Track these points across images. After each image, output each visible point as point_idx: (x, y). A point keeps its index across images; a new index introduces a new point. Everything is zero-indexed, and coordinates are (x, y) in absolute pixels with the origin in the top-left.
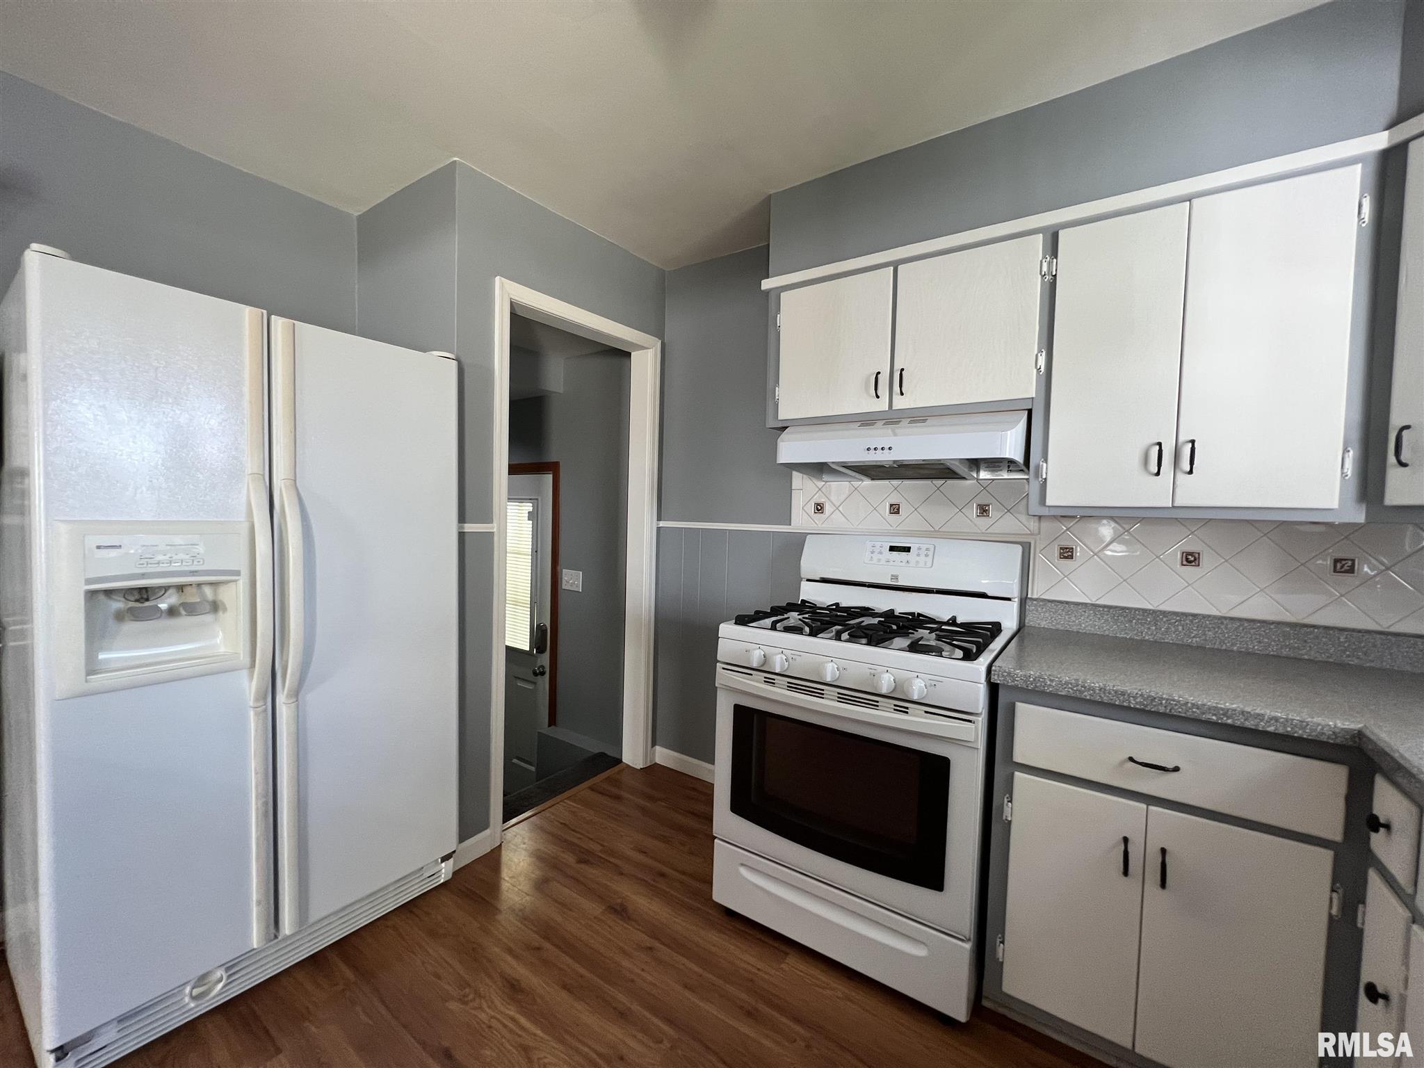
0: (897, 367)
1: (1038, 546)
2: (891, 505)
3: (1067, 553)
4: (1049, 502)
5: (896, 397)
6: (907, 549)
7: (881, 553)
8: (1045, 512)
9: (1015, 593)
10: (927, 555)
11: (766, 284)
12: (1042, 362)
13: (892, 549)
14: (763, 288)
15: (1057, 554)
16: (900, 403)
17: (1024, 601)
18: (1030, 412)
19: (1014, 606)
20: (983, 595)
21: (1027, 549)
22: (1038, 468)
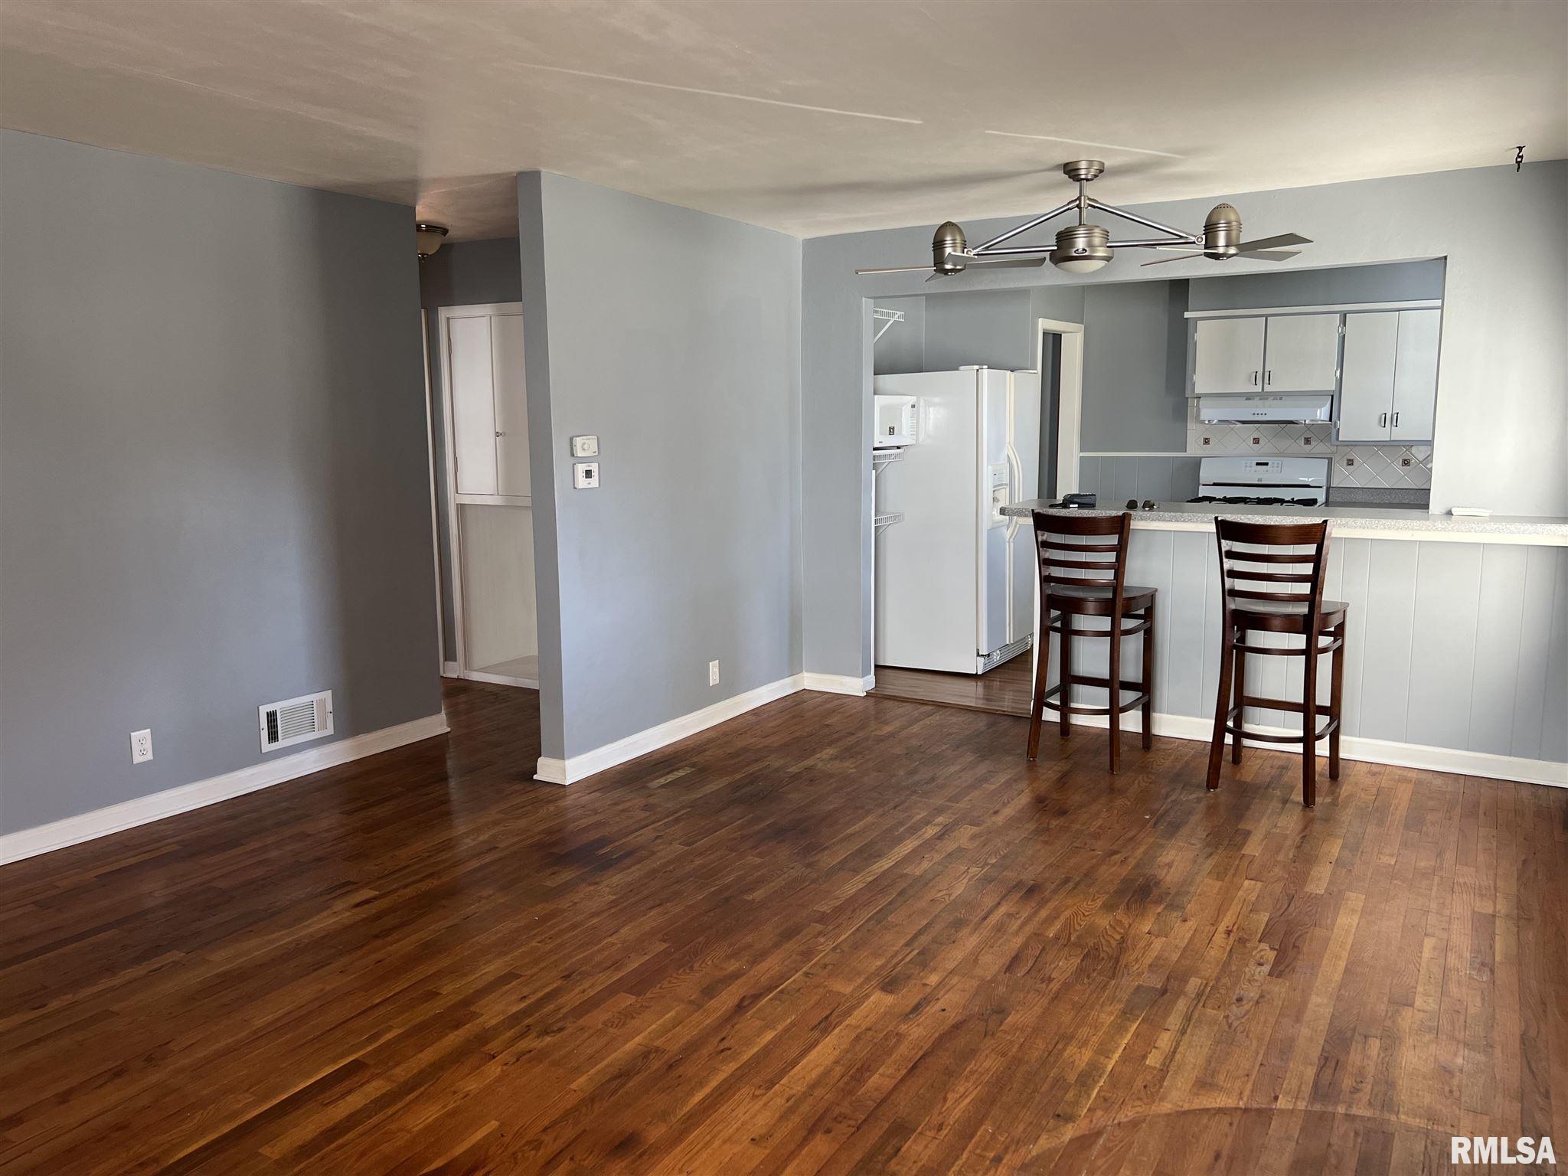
0: (1267, 369)
1: (1336, 459)
2: (1254, 439)
3: (1350, 462)
4: (1340, 439)
5: (1266, 386)
6: (1267, 464)
7: (1251, 467)
8: (1339, 443)
9: (1324, 483)
10: (1278, 467)
11: (1187, 315)
12: (1338, 374)
13: (1258, 464)
14: (1185, 317)
15: (1345, 463)
16: (1267, 388)
17: (1328, 489)
18: (1332, 396)
19: (1324, 490)
20: (1308, 486)
21: (1330, 461)
22: (1336, 423)
